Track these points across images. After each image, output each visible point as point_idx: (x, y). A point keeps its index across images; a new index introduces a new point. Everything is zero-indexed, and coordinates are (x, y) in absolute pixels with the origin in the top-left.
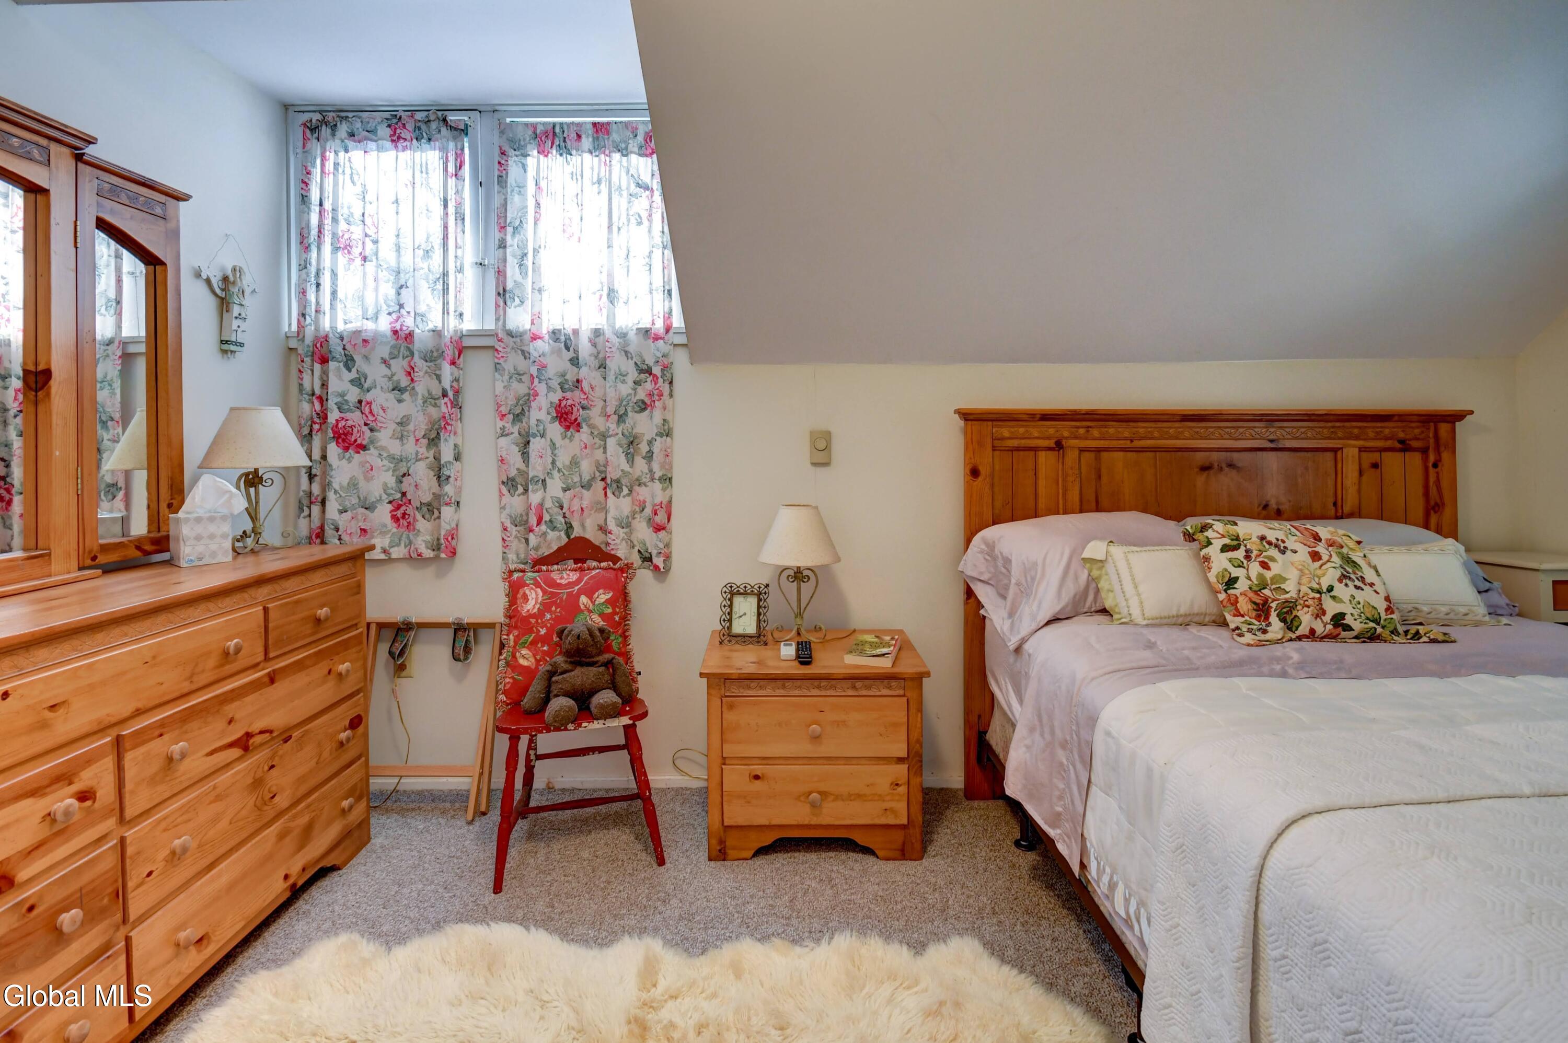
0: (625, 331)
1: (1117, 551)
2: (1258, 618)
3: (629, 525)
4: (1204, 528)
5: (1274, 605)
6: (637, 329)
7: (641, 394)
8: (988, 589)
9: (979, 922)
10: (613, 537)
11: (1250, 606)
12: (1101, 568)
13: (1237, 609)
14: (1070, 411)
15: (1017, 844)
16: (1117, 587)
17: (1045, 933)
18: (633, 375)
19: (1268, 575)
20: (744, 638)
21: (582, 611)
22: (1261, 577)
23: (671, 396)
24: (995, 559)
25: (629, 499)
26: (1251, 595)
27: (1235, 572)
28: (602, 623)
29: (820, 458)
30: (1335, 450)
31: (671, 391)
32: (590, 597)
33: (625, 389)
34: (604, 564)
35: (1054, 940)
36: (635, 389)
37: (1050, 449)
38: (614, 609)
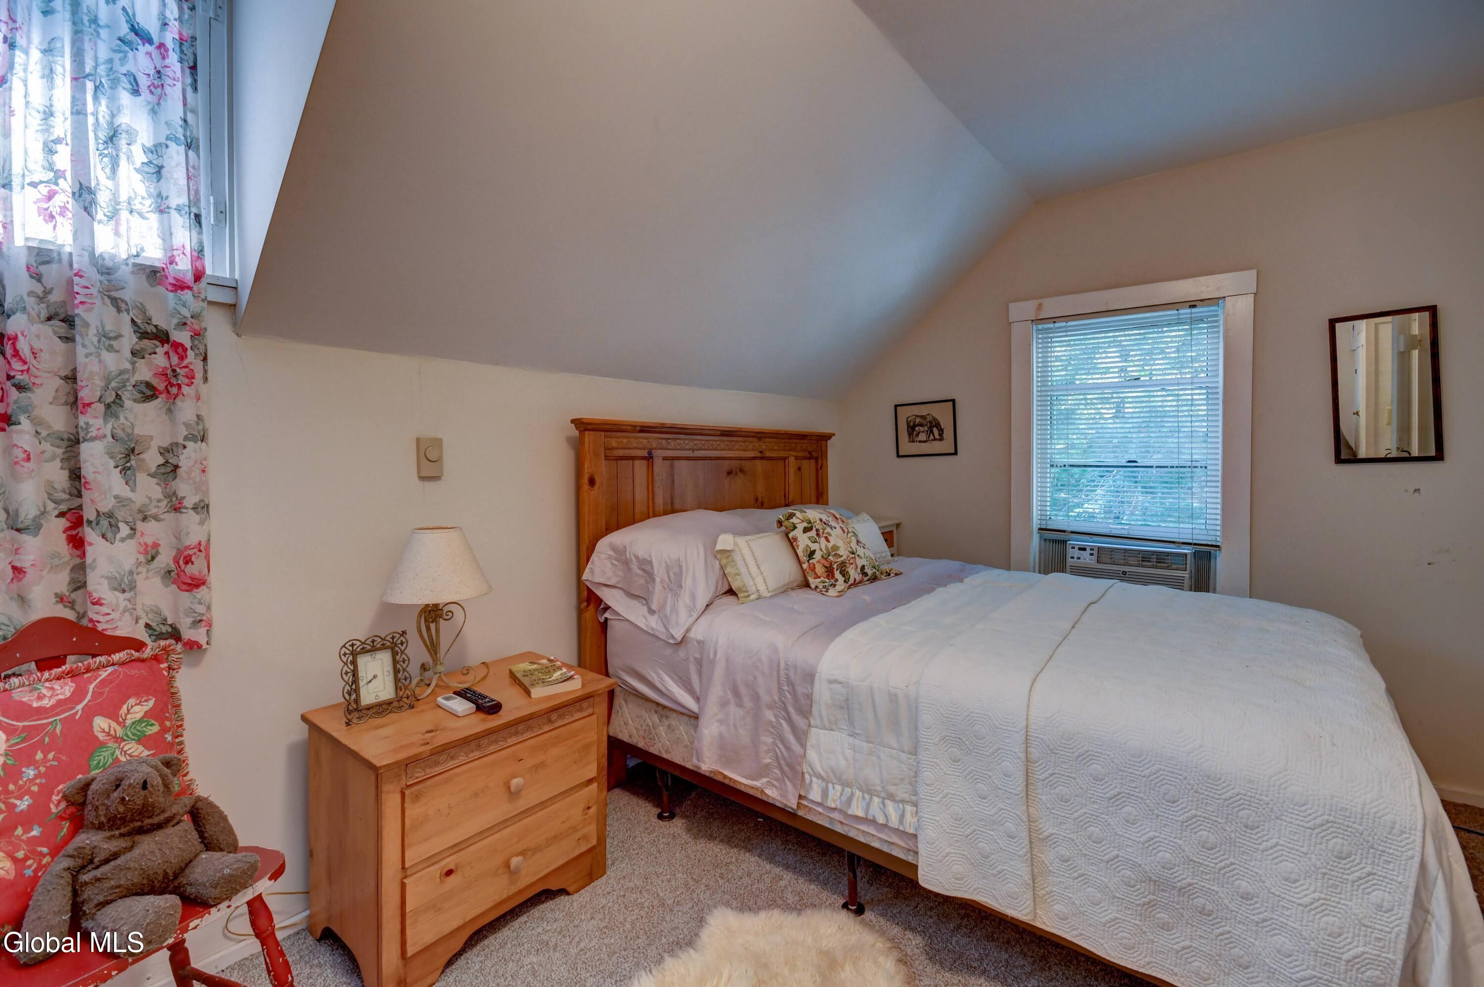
0: (109, 264)
1: (741, 541)
2: (828, 577)
3: (132, 587)
4: (791, 516)
5: (835, 566)
6: (135, 265)
7: (144, 372)
8: (614, 592)
9: (695, 895)
10: (104, 610)
11: (823, 570)
12: (727, 557)
13: (816, 574)
14: (660, 424)
15: (660, 817)
16: (743, 571)
17: (739, 874)
18: (129, 339)
19: (830, 545)
20: (382, 708)
21: (102, 744)
22: (826, 547)
23: (206, 379)
24: (626, 563)
25: (131, 544)
26: (823, 561)
27: (814, 547)
28: (146, 753)
29: (428, 470)
30: (784, 459)
31: (205, 371)
32: (113, 714)
33: (114, 362)
34: (116, 657)
35: (749, 875)
36: (133, 363)
37: (643, 458)
38: (162, 724)
